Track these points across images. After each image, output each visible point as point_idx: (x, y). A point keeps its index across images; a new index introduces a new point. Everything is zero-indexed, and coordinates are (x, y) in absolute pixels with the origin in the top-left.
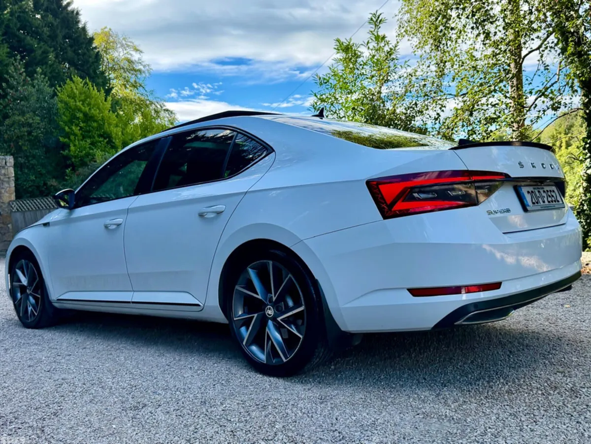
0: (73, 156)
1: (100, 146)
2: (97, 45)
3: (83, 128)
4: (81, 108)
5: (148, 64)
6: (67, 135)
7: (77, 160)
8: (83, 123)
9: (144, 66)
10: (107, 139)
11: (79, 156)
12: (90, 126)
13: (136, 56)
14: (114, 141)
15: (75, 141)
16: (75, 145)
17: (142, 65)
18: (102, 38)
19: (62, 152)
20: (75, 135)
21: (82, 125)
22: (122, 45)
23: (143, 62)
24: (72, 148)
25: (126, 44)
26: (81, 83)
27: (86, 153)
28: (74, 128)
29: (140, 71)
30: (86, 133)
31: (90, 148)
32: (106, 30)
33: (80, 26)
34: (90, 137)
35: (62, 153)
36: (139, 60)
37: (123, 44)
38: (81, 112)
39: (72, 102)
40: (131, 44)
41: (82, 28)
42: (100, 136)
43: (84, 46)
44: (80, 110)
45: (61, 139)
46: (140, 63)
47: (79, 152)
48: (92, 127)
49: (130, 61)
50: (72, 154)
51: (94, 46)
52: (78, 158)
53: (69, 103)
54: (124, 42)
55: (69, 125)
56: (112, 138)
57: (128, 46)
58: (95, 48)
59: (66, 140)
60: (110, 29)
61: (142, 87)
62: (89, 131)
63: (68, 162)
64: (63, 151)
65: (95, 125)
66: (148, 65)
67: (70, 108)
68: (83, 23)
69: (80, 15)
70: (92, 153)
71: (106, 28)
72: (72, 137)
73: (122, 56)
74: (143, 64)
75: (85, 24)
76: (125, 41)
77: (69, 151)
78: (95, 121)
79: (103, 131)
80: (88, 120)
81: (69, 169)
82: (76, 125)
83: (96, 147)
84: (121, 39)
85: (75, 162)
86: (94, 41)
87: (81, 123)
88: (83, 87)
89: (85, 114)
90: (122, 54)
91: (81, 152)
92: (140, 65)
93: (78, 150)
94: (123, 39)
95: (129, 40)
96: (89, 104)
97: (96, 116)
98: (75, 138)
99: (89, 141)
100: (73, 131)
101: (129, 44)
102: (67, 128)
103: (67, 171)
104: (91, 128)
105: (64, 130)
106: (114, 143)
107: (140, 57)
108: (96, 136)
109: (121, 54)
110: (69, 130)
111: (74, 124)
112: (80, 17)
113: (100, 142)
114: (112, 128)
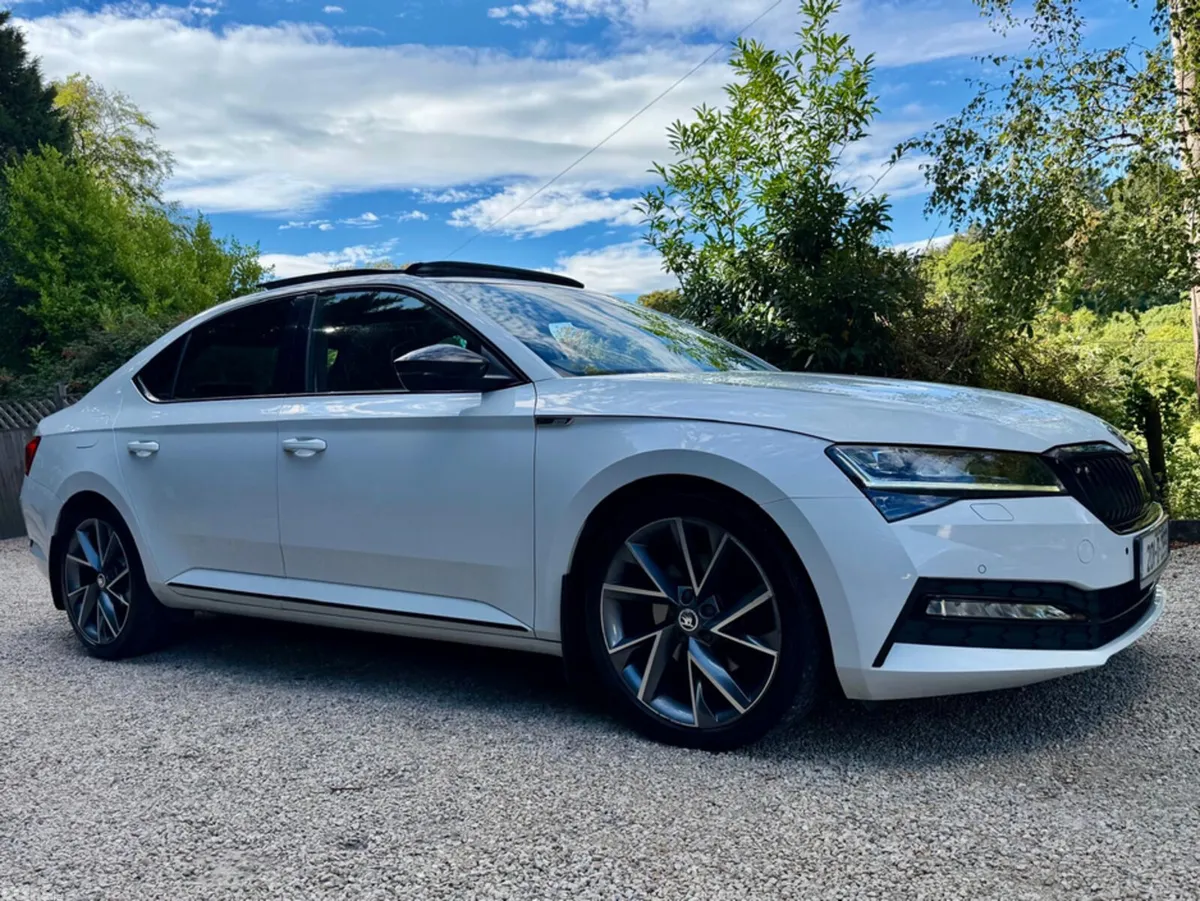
0: (45, 317)
1: (108, 297)
2: (60, 106)
3: (68, 258)
4: (63, 213)
5: (166, 150)
6: (31, 272)
7: (56, 326)
8: (67, 245)
9: (159, 155)
10: (124, 283)
11: (60, 318)
12: (82, 254)
13: (141, 136)
14: (138, 285)
15: (50, 283)
16: (50, 295)
17: (153, 152)
18: (71, 94)
19: (20, 308)
20: (51, 271)
21: (66, 250)
22: (113, 113)
23: (156, 146)
24: (45, 299)
25: (122, 110)
26: (60, 159)
27: (75, 311)
28: (47, 256)
29: (149, 163)
30: (74, 270)
31: (82, 300)
32: (79, 79)
33: (26, 65)
34: (82, 278)
35: (20, 310)
36: (147, 142)
37: (114, 109)
38: (64, 222)
39: (42, 201)
40: (133, 110)
41: (30, 69)
42: (105, 276)
43: (36, 106)
44: (60, 218)
45: (19, 280)
46: (150, 148)
47: (60, 308)
48: (88, 257)
49: (129, 144)
50: (45, 312)
51: (55, 106)
52: (58, 323)
53: (36, 200)
54: (116, 105)
55: (37, 249)
56: (135, 280)
57: (126, 113)
58: (57, 113)
59: (29, 282)
60: (88, 78)
61: (153, 196)
62: (80, 265)
63: (35, 331)
64: (22, 306)
65: (95, 251)
66: (167, 153)
67: (38, 211)
68: (30, 61)
69: (24, 44)
70: (91, 311)
71: (78, 75)
72: (44, 276)
73: (114, 133)
74: (157, 150)
75: (35, 62)
76: (119, 103)
77: (39, 306)
78: (94, 243)
79: (110, 265)
80: (78, 241)
81: (39, 347)
82: (52, 249)
83: (97, 298)
84: (111, 98)
85: (50, 331)
86: (55, 99)
87: (62, 246)
88: (65, 169)
89: (73, 229)
90: (113, 130)
91: (65, 310)
92: (150, 151)
93: (58, 304)
94: (115, 99)
95: (129, 101)
96: (80, 207)
97: (97, 232)
98: (50, 277)
99: (81, 286)
100: (46, 262)
101: (128, 108)
102: (31, 256)
103: (34, 349)
104: (84, 257)
105: (23, 259)
106: (138, 290)
107: (150, 136)
108: (95, 275)
109: (111, 130)
110: (36, 261)
111: (47, 249)
112: (24, 47)
113: (106, 288)
114: (131, 259)
